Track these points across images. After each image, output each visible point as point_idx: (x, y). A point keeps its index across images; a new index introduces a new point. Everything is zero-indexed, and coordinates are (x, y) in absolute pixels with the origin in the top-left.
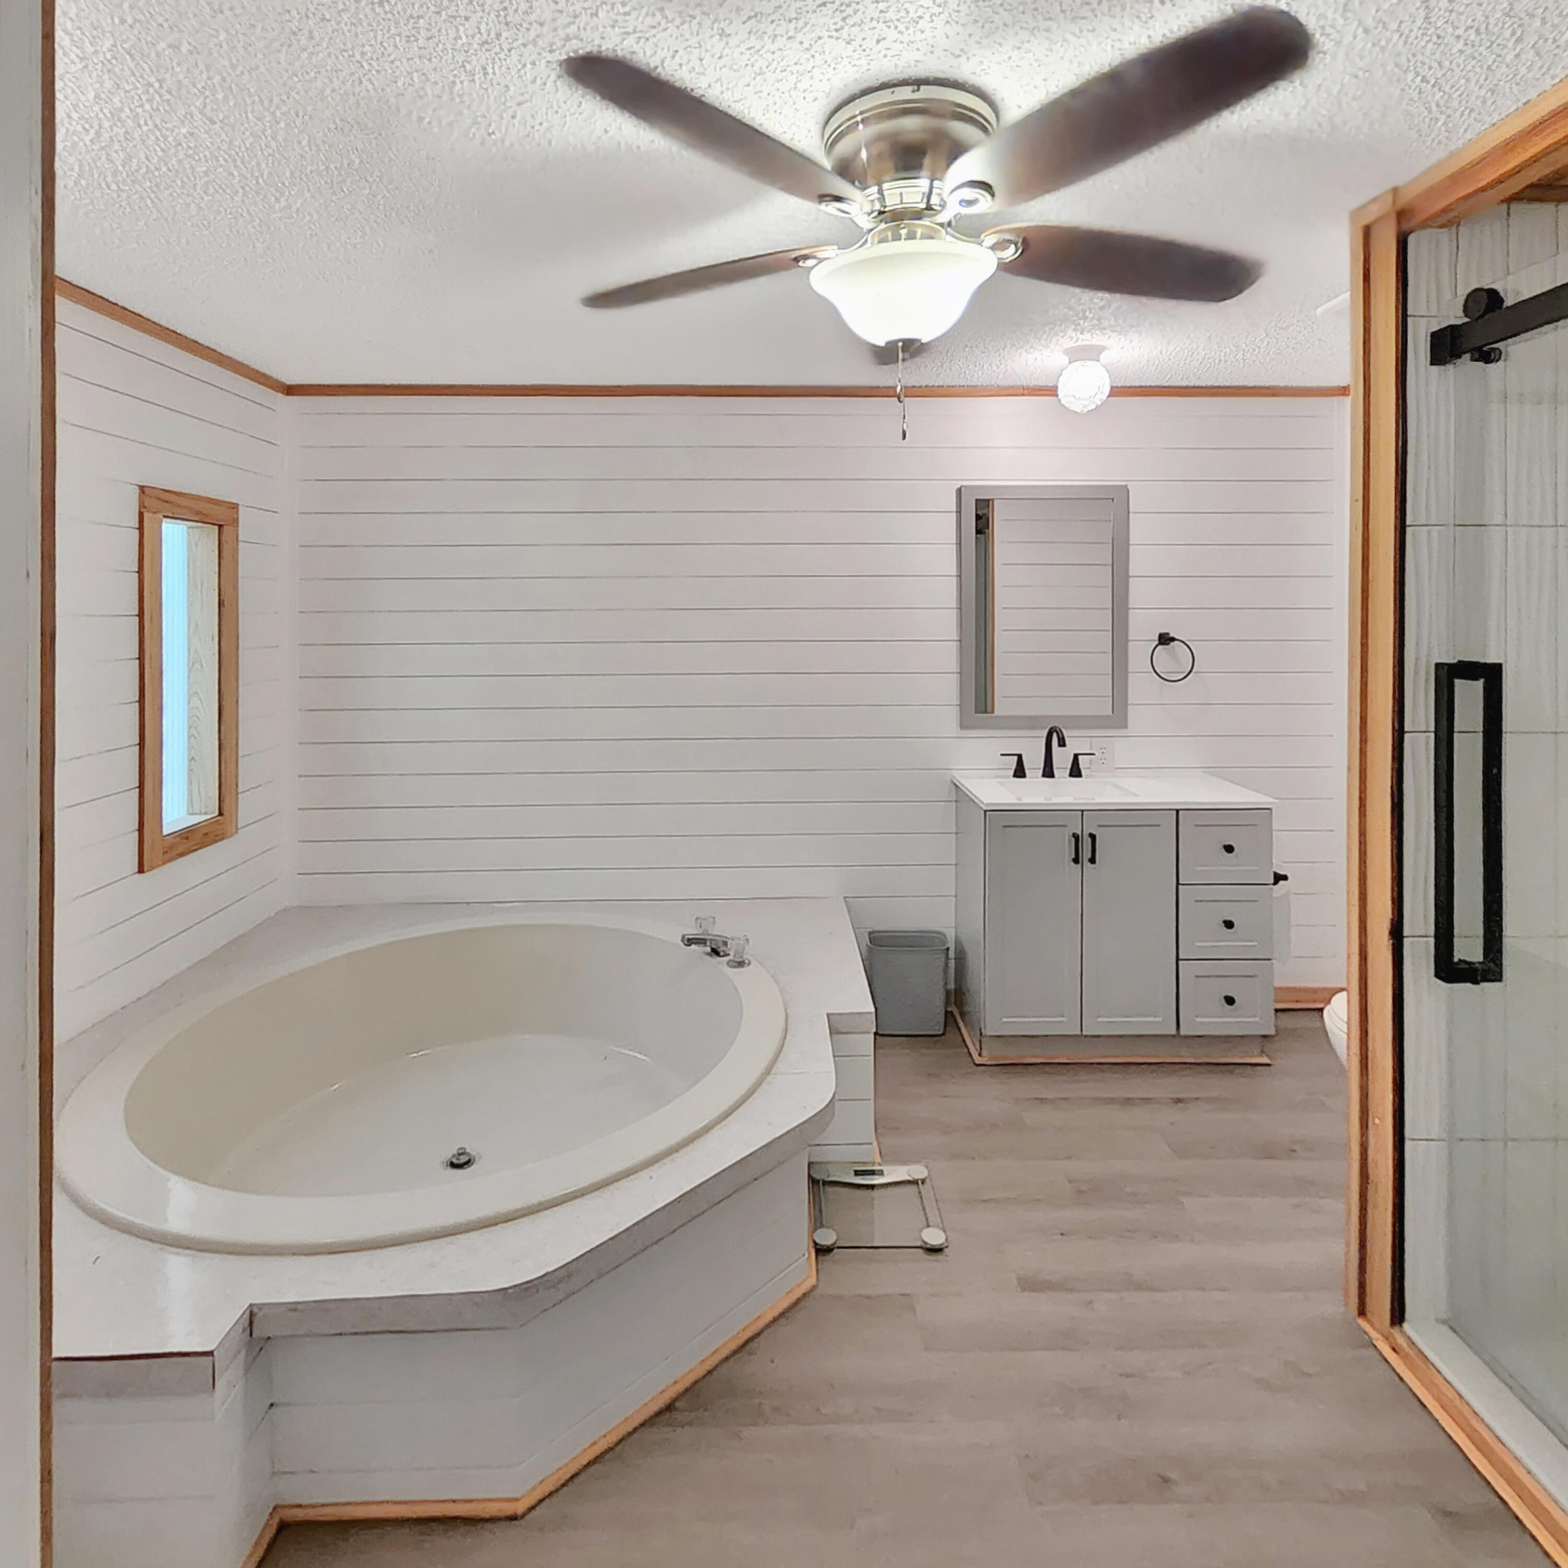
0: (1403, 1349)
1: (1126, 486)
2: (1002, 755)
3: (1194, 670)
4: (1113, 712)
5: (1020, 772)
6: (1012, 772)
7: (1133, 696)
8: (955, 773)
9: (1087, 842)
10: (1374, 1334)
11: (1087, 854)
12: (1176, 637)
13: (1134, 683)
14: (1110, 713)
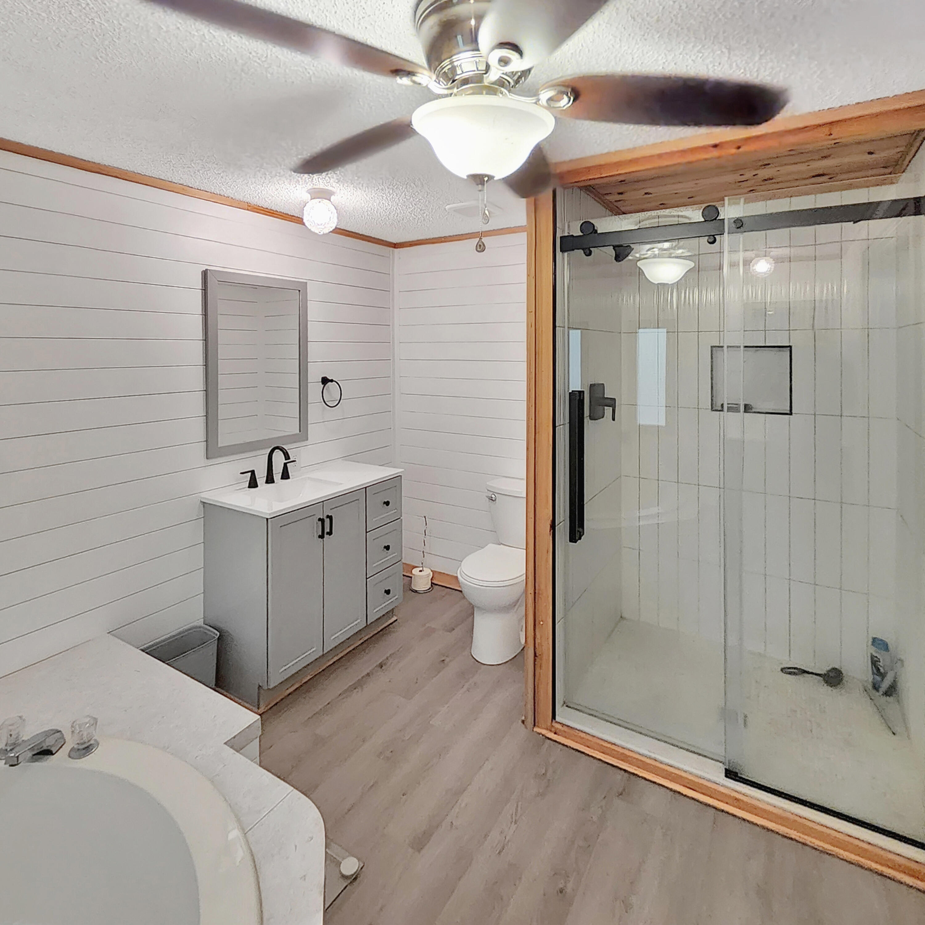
0: (560, 730)
1: (306, 283)
2: (242, 473)
3: (342, 398)
4: (300, 431)
5: (253, 484)
6: (247, 485)
7: (311, 418)
8: (203, 495)
9: (327, 521)
10: (544, 732)
11: (327, 530)
12: (334, 380)
13: (312, 409)
14: (298, 432)
